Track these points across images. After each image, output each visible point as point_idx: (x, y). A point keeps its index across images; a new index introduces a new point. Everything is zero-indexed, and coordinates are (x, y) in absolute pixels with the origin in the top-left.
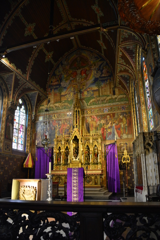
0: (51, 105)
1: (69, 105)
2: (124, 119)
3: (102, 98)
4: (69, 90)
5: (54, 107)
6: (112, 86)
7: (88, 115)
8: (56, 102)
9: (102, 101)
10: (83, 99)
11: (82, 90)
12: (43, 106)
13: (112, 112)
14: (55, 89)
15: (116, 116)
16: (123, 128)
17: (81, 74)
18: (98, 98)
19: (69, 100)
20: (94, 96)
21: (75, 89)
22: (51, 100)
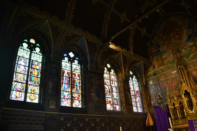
0: (157, 69)
1: (171, 65)
4: (168, 53)
5: (159, 70)
7: (191, 69)
8: (160, 66)
10: (183, 56)
11: (180, 49)
12: (150, 71)
14: (156, 55)
17: (174, 36)
19: (170, 61)
20: (192, 51)
21: (173, 50)
22: (155, 65)
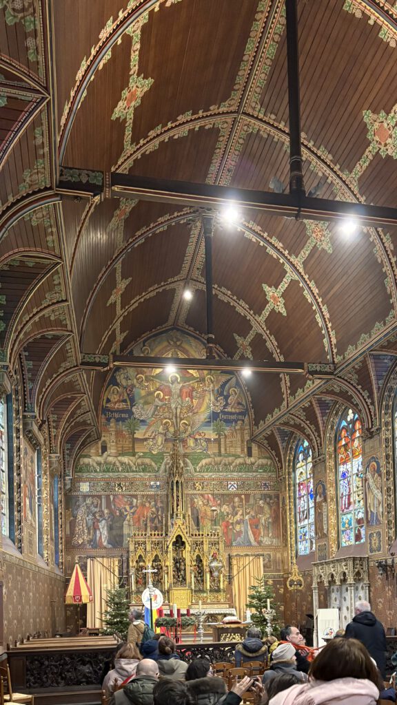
0: (110, 459)
1: (153, 464)
2: (266, 508)
3: (226, 460)
4: (152, 429)
5: (118, 464)
6: (247, 437)
7: (195, 492)
8: (123, 454)
9: (225, 465)
10: (187, 455)
12: (89, 456)
13: (244, 492)
14: (118, 420)
15: (252, 501)
16: (264, 527)
18: (218, 459)
19: (154, 453)
20: (209, 452)
21: (167, 429)
22: (108, 446)
